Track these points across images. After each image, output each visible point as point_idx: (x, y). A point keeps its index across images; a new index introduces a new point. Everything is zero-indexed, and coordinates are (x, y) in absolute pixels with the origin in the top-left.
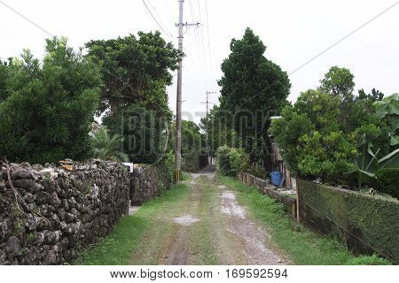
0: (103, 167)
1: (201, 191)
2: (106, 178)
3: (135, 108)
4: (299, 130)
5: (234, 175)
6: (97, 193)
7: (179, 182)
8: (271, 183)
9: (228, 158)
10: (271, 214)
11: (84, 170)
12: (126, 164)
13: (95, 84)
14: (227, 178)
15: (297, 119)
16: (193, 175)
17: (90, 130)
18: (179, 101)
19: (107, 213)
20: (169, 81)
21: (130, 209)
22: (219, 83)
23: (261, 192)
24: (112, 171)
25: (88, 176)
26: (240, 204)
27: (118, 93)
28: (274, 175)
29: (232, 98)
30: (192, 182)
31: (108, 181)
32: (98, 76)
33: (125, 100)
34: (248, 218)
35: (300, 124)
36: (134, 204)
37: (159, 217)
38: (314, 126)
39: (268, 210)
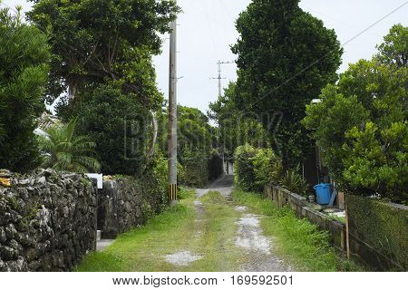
0: (56, 181)
1: (208, 215)
2: (59, 197)
3: (104, 89)
4: (345, 120)
5: (260, 190)
6: (46, 219)
7: (175, 202)
8: (315, 201)
9: (251, 164)
10: (309, 248)
11: (26, 185)
12: (91, 175)
13: (41, 59)
14: (249, 194)
15: (343, 105)
16: (198, 190)
17: (36, 126)
18: (172, 78)
19: (63, 247)
20: (156, 48)
21: (98, 244)
22: (232, 49)
23: (298, 215)
24: (68, 187)
25: (33, 194)
26: (266, 234)
27: (78, 69)
28: (321, 189)
29: (254, 72)
30: (196, 202)
31: (63, 201)
32: (46, 48)
33: (90, 78)
34: (275, 253)
35: (346, 111)
36: (105, 236)
37: (142, 254)
38: (368, 113)
39: (305, 241)
